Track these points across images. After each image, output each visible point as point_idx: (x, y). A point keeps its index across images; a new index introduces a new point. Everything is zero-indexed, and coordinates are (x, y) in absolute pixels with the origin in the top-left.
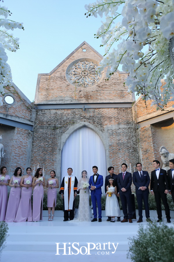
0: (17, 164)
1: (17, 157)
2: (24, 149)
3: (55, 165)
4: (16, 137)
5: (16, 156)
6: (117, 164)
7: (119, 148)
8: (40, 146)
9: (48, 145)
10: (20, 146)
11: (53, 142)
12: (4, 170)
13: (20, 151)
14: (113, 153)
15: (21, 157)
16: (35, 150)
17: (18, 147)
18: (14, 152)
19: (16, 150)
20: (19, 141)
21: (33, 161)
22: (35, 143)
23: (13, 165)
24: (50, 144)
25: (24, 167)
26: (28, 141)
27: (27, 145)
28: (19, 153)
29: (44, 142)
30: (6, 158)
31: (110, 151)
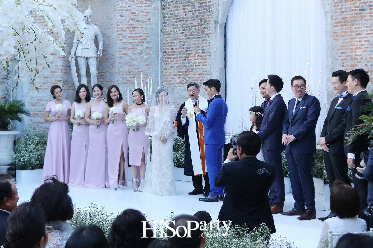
0: (130, 66)
1: (128, 52)
2: (144, 30)
3: (209, 62)
4: (121, 5)
5: (125, 48)
6: (354, 54)
7: (361, 5)
8: (177, 16)
9: (193, 14)
10: (132, 25)
11: (202, 3)
12: (57, 93)
13: (134, 35)
14: (344, 23)
15: (138, 49)
16: (169, 29)
17: (128, 26)
18: (120, 41)
19: (125, 34)
20: (129, 12)
21: (167, 56)
22: (168, 10)
23: (121, 69)
24: (195, 11)
25: (147, 72)
26: (150, 8)
27: (149, 19)
28: (132, 41)
29: (184, 6)
30: (111, 54)
31: (335, 17)
